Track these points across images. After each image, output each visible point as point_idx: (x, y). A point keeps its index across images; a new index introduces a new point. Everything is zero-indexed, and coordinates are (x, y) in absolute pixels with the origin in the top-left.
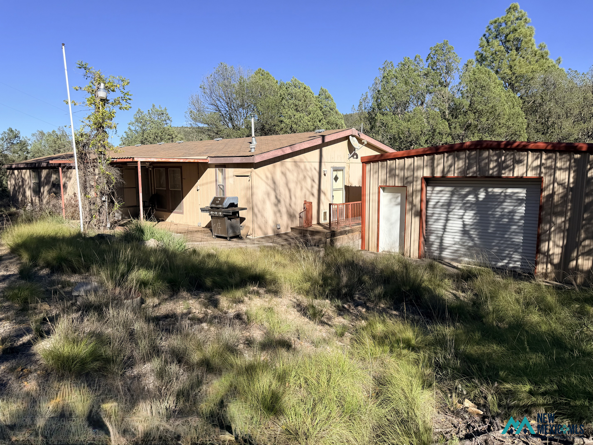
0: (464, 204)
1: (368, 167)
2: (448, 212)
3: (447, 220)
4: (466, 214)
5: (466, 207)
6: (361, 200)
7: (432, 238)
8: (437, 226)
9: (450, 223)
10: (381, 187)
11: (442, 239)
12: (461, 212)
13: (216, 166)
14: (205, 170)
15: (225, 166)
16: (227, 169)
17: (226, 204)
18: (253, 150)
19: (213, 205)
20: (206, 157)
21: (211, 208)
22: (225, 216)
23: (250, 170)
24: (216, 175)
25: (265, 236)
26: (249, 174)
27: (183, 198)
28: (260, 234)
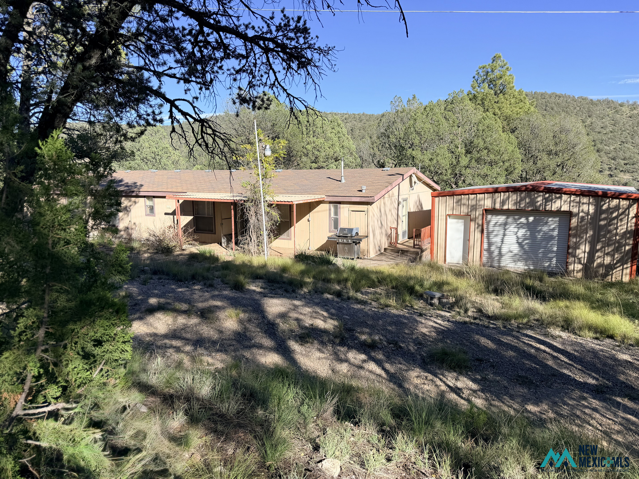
0: (518, 224)
1: (437, 199)
2: (505, 229)
3: (504, 235)
4: (520, 231)
5: (520, 226)
6: (430, 225)
7: (493, 248)
8: (497, 240)
9: (506, 238)
10: (448, 215)
11: (500, 248)
12: (516, 230)
13: (330, 202)
14: (318, 206)
15: (340, 203)
16: (342, 206)
17: (354, 233)
18: (364, 191)
19: (341, 235)
20: (324, 196)
21: (339, 236)
22: (354, 242)
23: (366, 206)
24: (330, 210)
25: (374, 256)
26: (366, 210)
27: (291, 227)
28: (372, 254)
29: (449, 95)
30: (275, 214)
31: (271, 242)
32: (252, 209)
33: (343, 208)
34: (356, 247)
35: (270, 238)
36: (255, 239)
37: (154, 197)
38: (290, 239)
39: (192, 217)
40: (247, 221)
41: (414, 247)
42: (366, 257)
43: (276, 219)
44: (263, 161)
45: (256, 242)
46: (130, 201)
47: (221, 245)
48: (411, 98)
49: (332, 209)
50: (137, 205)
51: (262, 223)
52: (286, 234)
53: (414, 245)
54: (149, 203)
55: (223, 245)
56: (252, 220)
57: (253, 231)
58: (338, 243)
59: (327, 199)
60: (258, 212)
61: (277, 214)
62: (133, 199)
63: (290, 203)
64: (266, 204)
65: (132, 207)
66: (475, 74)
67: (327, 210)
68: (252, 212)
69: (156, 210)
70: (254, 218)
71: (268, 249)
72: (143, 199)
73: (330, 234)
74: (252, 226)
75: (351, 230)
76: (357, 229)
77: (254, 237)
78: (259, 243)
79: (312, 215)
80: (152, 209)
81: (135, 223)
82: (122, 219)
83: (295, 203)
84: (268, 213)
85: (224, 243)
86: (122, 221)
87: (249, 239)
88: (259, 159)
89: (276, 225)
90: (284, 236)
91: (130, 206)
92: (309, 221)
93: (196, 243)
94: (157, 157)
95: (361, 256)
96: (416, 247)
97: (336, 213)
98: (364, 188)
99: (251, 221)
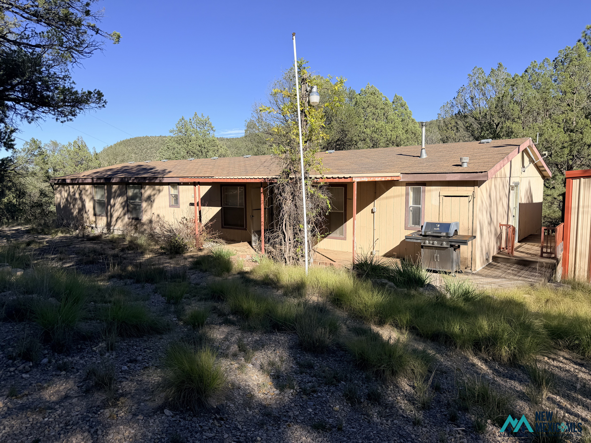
1: (576, 182)
13: (408, 184)
14: (388, 189)
15: (424, 184)
16: (427, 188)
17: (452, 232)
18: (465, 165)
19: (429, 233)
20: (399, 174)
21: (425, 236)
22: (452, 246)
23: (471, 188)
24: (407, 194)
25: (481, 268)
26: (470, 194)
27: (346, 221)
28: (479, 266)
29: (560, 52)
30: (324, 198)
31: (316, 243)
32: (288, 189)
33: (430, 191)
34: (455, 254)
35: (314, 236)
36: (292, 237)
37: (179, 184)
38: (345, 239)
39: (220, 208)
40: (279, 207)
41: (542, 256)
42: (468, 270)
43: (324, 205)
44: (307, 114)
45: (292, 241)
46: (154, 189)
47: (250, 243)
48: (495, 68)
49: (411, 194)
50: (161, 194)
51: (302, 211)
52: (338, 231)
53: (542, 252)
54: (173, 191)
55: (253, 244)
56: (287, 206)
57: (288, 224)
58: (422, 247)
59: (402, 178)
60: (297, 194)
61: (326, 197)
62: (157, 187)
63: (348, 180)
64: (309, 183)
65: (156, 196)
66: (581, 36)
67: (402, 195)
68: (287, 195)
69: (181, 200)
70: (289, 202)
71: (312, 252)
72: (167, 187)
73: (409, 233)
74: (286, 216)
75: (446, 226)
76: (457, 224)
77: (289, 234)
78: (298, 243)
79: (379, 204)
80: (176, 198)
81: (158, 215)
82: (146, 211)
83: (356, 180)
84: (312, 195)
85: (255, 242)
86: (146, 213)
87: (281, 236)
88: (299, 109)
89: (325, 215)
90: (336, 233)
91: (154, 195)
92: (373, 212)
93: (221, 240)
94: (204, 151)
95: (462, 268)
96: (544, 255)
97: (418, 200)
98: (466, 160)
99: (285, 208)
